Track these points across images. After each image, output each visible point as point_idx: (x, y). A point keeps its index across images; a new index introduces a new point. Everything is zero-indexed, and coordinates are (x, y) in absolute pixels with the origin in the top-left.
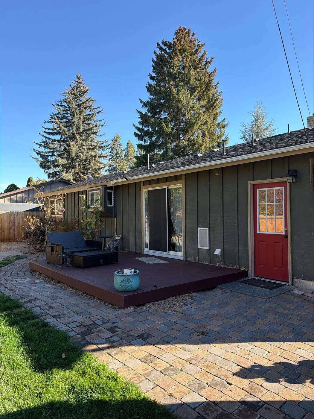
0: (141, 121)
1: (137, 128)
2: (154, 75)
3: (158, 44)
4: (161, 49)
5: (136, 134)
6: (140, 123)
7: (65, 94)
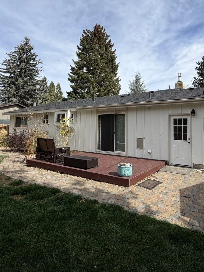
0: (72, 71)
1: (70, 75)
2: (80, 47)
3: (84, 31)
4: (86, 34)
5: (69, 79)
6: (71, 72)
7: (16, 49)
